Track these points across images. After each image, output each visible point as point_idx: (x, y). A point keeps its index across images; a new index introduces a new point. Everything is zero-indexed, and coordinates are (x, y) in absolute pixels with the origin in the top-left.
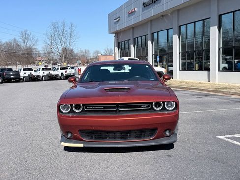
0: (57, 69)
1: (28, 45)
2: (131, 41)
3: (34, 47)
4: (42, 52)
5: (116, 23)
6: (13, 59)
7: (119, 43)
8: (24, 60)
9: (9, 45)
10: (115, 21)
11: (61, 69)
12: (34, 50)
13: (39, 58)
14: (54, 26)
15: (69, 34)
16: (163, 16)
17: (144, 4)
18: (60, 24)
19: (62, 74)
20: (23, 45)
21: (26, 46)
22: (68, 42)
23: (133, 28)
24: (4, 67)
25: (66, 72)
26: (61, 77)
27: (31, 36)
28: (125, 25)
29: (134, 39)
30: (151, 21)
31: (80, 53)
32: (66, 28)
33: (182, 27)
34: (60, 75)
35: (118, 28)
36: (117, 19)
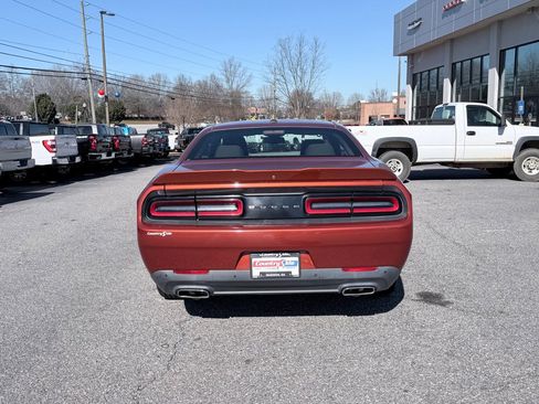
1: (234, 86)
2: (447, 70)
3: (245, 89)
4: (256, 98)
5: (411, 33)
6: (208, 112)
7: (414, 76)
8: (228, 112)
9: (203, 86)
10: (411, 28)
12: (244, 96)
13: (253, 110)
14: (284, 46)
15: (310, 62)
16: (532, 10)
18: (294, 42)
19: (296, 139)
20: (226, 86)
21: (231, 88)
22: (307, 78)
23: (452, 40)
24: (194, 126)
26: (292, 146)
27: (241, 69)
28: (433, 36)
29: (454, 65)
30: (501, 22)
31: (324, 100)
32: (306, 49)
34: (292, 143)
35: (415, 42)
36: (416, 24)
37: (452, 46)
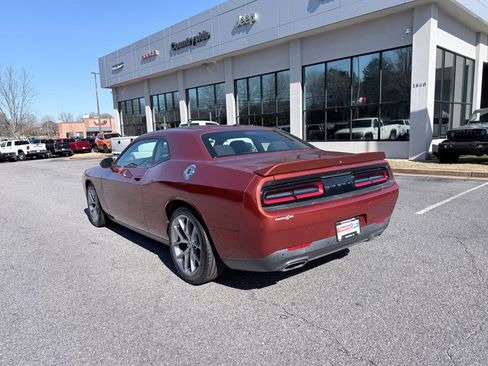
0: (9, 144)
5: (115, 72)
7: (119, 103)
10: (114, 69)
11: (17, 143)
16: (205, 65)
17: (173, 46)
23: (148, 80)
25: (28, 148)
28: (136, 76)
29: (151, 97)
30: (184, 71)
32: (16, 78)
33: (238, 82)
34: (17, 154)
35: (119, 80)
36: (119, 67)
37: (149, 85)
